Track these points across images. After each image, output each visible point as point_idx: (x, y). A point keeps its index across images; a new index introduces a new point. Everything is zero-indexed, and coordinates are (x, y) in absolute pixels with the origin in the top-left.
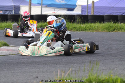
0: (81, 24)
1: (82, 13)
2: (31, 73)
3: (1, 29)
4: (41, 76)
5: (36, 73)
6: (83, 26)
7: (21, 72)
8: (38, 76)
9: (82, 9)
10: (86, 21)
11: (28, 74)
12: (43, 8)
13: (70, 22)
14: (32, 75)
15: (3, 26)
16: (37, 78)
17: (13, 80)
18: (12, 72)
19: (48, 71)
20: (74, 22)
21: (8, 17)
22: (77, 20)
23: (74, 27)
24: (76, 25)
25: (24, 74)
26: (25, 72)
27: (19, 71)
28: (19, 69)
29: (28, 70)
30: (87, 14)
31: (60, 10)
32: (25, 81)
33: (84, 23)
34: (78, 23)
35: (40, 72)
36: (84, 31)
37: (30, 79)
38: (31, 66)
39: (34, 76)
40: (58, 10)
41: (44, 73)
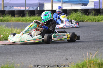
0: (95, 16)
1: (94, 7)
2: (61, 56)
3: (30, 21)
4: (70, 58)
5: (66, 56)
6: (96, 17)
7: (53, 56)
8: (67, 58)
9: (94, 4)
10: (98, 14)
11: (59, 57)
12: (63, 5)
13: (86, 14)
14: (62, 58)
15: (32, 19)
16: (67, 60)
17: (48, 62)
18: (46, 55)
19: (75, 54)
20: (89, 15)
21: (35, 12)
22: (92, 13)
23: (89, 19)
24: (90, 17)
25: (56, 57)
26: (56, 56)
27: (51, 54)
28: (51, 53)
29: (58, 54)
30: (99, 8)
31: (77, 5)
32: (58, 63)
33: (97, 15)
34: (92, 15)
35: (68, 55)
36: (97, 21)
37: (61, 61)
38: (60, 50)
39: (64, 58)
40: (76, 5)
41: (71, 56)
